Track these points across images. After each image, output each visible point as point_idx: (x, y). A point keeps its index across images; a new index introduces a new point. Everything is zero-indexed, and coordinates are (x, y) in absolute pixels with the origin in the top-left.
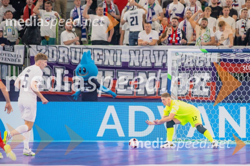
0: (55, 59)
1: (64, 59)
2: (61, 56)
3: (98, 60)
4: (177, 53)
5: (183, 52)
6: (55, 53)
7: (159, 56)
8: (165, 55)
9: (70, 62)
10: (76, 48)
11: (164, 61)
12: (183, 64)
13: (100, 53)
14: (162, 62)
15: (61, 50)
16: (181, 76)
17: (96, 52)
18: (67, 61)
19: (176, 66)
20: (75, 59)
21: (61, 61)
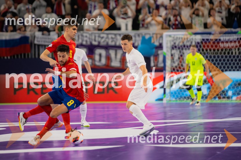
0: (80, 41)
1: (86, 41)
2: (85, 39)
3: (112, 41)
4: (170, 36)
5: (174, 35)
6: (80, 37)
7: (157, 37)
8: (161, 37)
9: (91, 43)
10: (95, 33)
11: (161, 42)
12: (175, 43)
13: (113, 36)
14: (159, 42)
15: (85, 35)
16: (174, 51)
17: (110, 36)
18: (89, 43)
19: (169, 45)
20: (95, 41)
21: (84, 43)
